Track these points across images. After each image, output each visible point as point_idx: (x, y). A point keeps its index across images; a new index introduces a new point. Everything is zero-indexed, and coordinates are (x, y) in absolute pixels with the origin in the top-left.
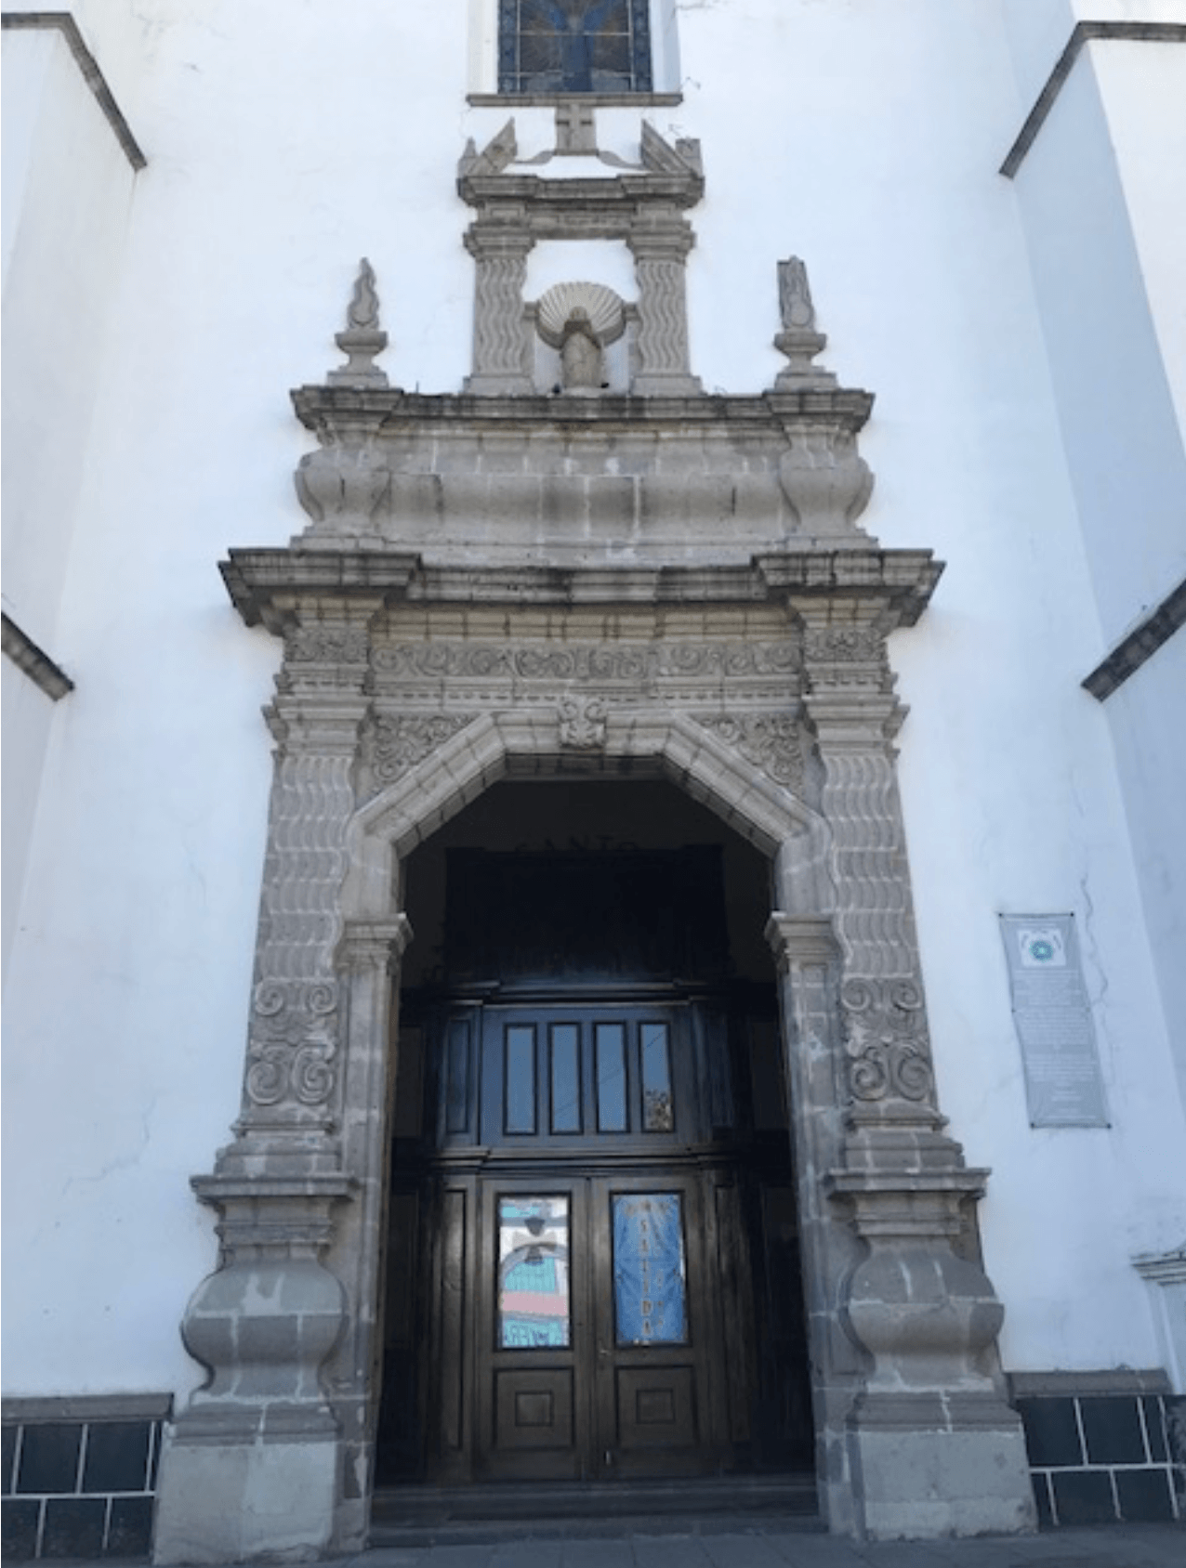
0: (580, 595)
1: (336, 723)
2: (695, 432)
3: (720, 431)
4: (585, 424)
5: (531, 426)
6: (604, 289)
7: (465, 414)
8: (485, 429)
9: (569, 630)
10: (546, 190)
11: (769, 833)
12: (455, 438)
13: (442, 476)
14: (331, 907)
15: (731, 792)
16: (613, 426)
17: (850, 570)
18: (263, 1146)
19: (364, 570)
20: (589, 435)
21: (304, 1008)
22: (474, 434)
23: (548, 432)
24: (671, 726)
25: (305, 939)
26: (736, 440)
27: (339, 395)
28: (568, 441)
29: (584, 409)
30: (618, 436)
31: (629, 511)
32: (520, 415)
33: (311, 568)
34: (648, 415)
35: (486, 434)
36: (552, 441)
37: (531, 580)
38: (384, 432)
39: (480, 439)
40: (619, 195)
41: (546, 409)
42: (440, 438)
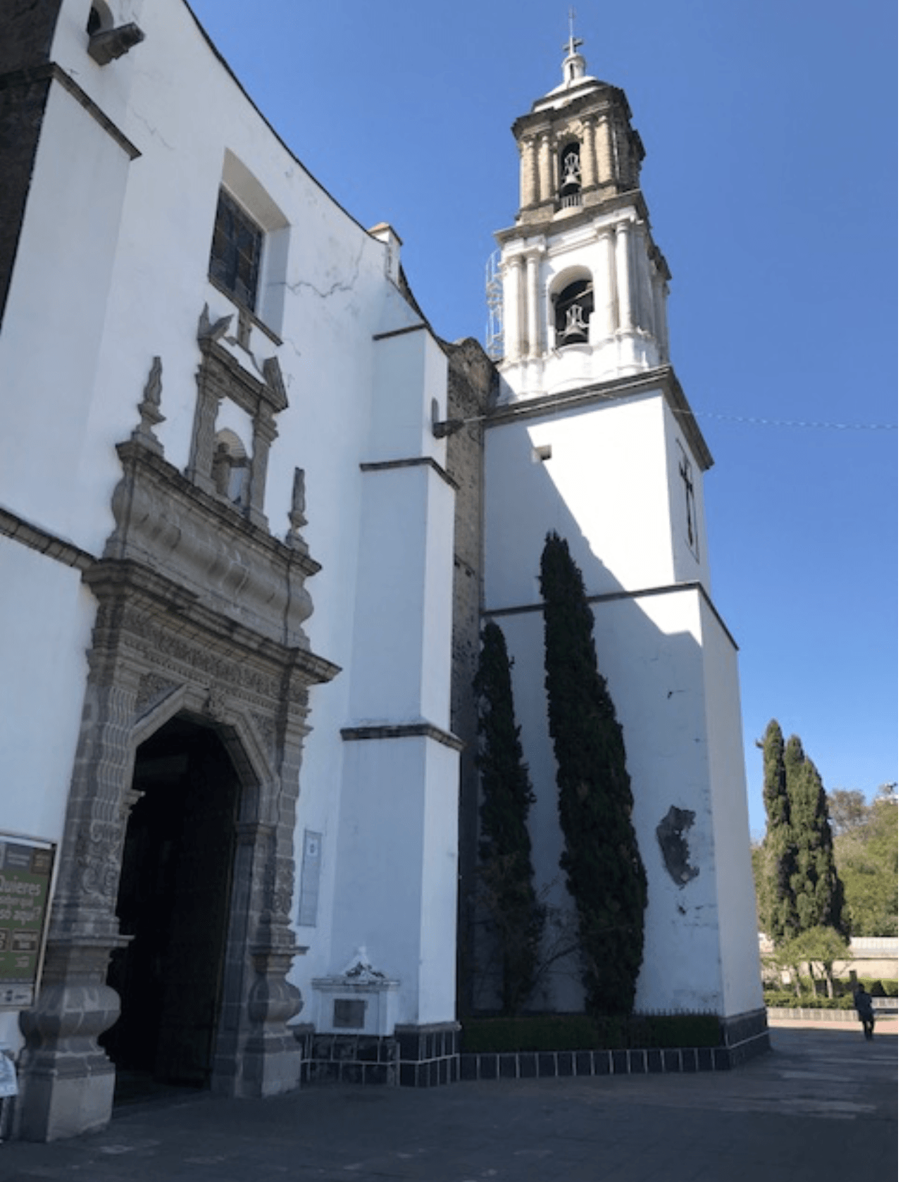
0: (236, 637)
1: (133, 672)
2: (261, 550)
3: (269, 555)
4: (231, 526)
5: (211, 515)
6: (240, 440)
7: (194, 496)
8: (194, 506)
9: (196, 638)
10: (236, 369)
11: (259, 777)
12: (182, 504)
13: (182, 531)
14: (121, 782)
15: (252, 754)
16: (240, 532)
17: (320, 667)
18: (93, 917)
19: (175, 595)
20: (228, 531)
21: (109, 841)
22: (189, 506)
23: (214, 521)
24: (242, 714)
25: (110, 800)
26: (272, 562)
27: (154, 458)
28: (220, 529)
29: (235, 520)
30: (238, 538)
31: (237, 584)
32: (212, 509)
33: (156, 584)
34: (254, 536)
35: (194, 509)
36: (214, 526)
37: (224, 622)
38: (158, 485)
39: (190, 510)
40: (258, 391)
41: (224, 512)
42: (176, 501)
